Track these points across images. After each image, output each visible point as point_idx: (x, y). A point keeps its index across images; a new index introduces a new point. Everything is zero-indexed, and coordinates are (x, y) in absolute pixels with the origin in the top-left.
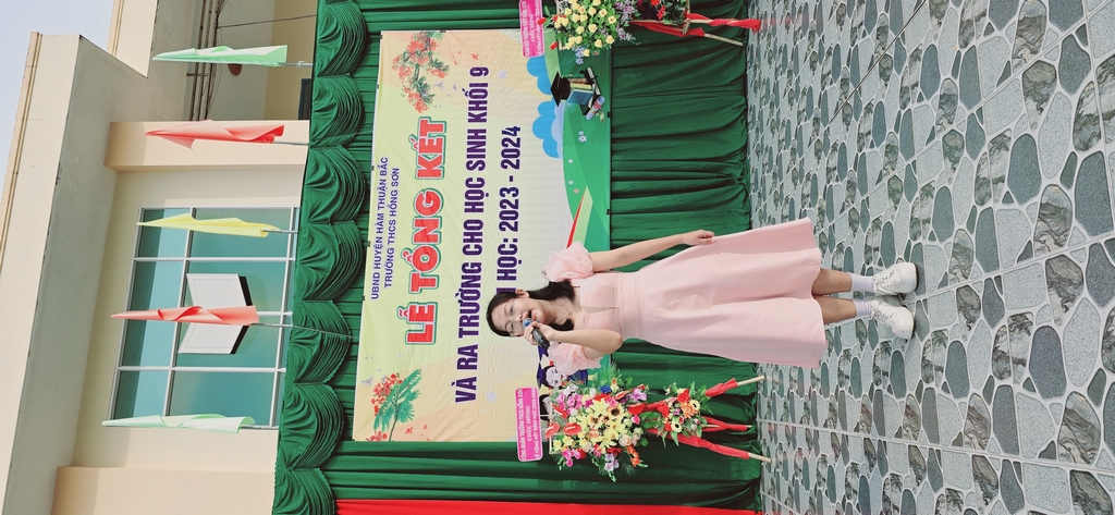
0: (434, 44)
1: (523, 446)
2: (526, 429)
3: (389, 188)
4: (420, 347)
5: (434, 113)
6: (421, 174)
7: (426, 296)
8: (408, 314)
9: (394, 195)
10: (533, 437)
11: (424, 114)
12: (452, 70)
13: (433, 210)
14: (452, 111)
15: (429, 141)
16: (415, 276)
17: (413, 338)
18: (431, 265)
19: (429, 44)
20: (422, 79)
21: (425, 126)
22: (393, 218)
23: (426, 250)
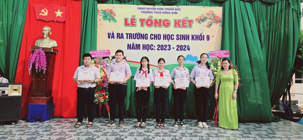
0: (218, 23)
1: (94, 52)
2: (99, 53)
3: (171, 11)
4: (123, 22)
5: (195, 24)
6: (175, 21)
7: (138, 23)
8: (133, 18)
9: (169, 13)
10: (96, 55)
11: (195, 21)
12: (209, 29)
13: (164, 25)
14: (196, 29)
15: (186, 23)
16: (144, 20)
17: (126, 20)
18: (148, 25)
19: (217, 22)
20: (206, 20)
21: (191, 22)
22: (162, 13)
23: (152, 23)
